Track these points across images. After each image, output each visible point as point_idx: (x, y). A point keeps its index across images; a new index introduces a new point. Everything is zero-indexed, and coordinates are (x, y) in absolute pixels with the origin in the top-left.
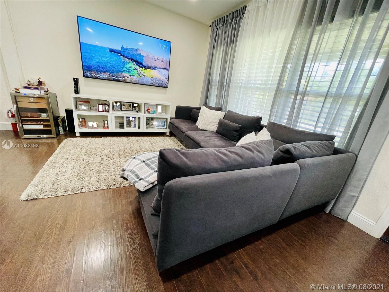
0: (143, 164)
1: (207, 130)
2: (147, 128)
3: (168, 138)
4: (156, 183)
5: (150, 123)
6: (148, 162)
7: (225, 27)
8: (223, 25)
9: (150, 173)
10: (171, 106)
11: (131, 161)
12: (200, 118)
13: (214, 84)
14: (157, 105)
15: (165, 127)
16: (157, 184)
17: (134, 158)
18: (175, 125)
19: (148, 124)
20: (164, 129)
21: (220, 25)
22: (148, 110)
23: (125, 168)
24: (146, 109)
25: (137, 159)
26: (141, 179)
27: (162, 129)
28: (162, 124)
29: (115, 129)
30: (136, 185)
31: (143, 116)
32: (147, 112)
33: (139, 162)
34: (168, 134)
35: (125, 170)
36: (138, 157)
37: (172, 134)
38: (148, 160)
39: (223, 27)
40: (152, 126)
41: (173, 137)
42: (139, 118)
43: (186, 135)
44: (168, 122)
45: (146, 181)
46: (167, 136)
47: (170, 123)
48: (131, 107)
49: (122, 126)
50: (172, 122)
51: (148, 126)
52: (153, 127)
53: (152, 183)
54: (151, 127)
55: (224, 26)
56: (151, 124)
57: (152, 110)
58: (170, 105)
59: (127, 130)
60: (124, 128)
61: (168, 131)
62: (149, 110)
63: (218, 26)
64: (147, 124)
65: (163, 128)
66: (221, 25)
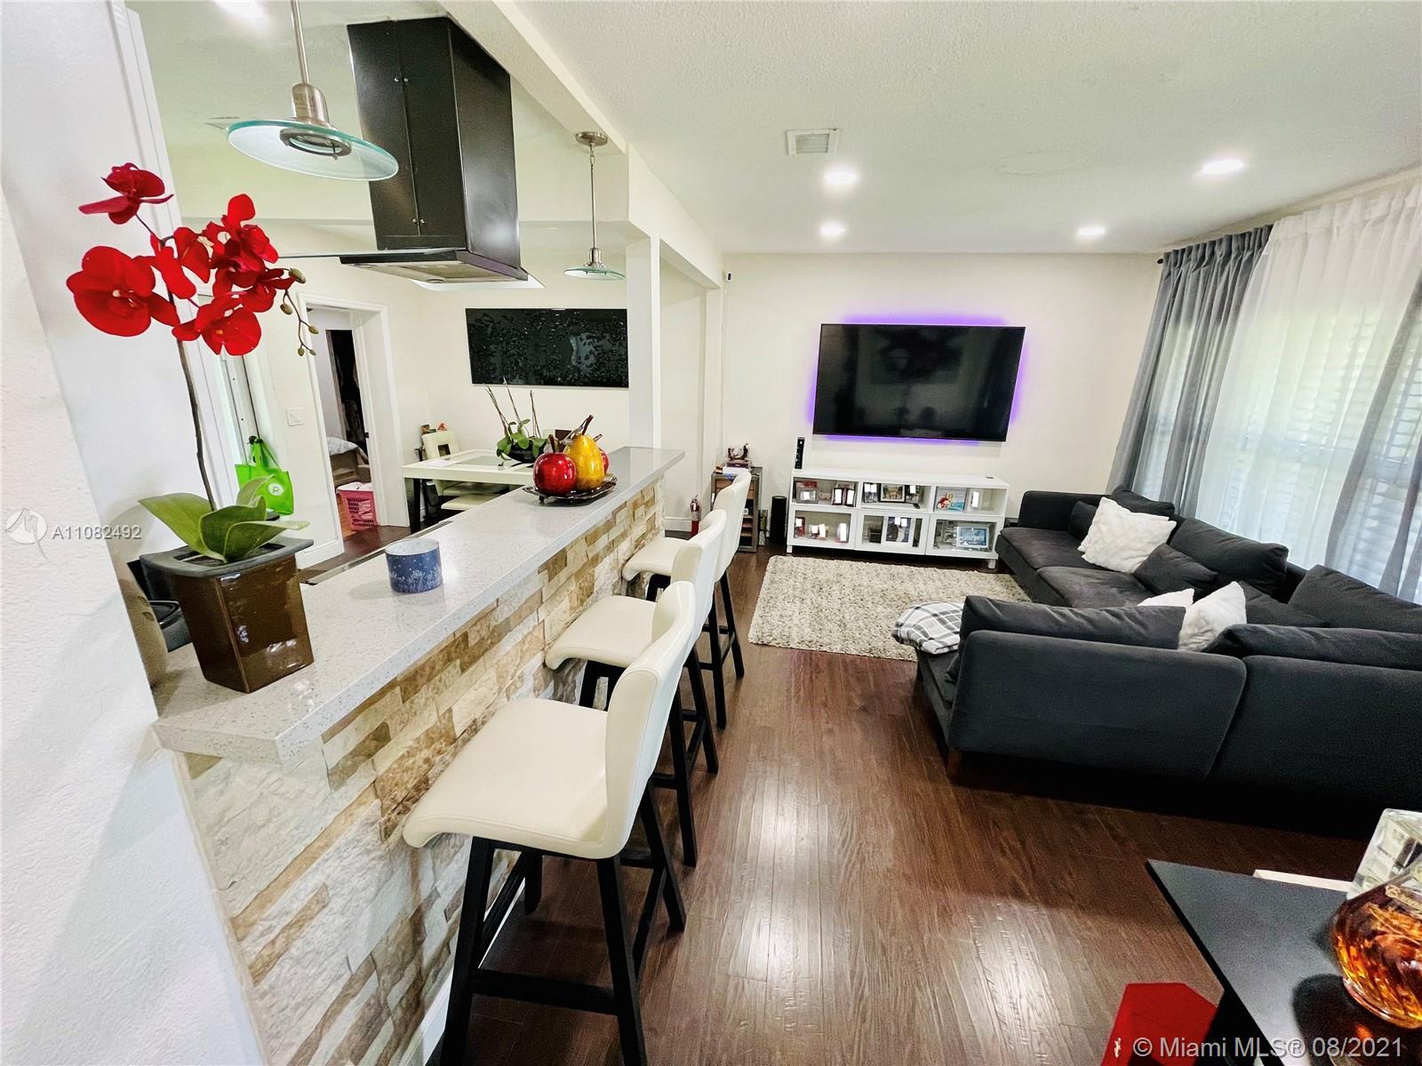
0: (934, 618)
1: (1110, 568)
2: (936, 545)
3: (992, 576)
4: (956, 648)
5: (944, 533)
6: (942, 616)
7: (1206, 272)
8: (1199, 266)
9: (945, 633)
10: (1007, 492)
11: (913, 612)
12: (1092, 529)
13: (1159, 428)
14: (967, 491)
15: (987, 546)
16: (956, 651)
17: (917, 608)
18: (1015, 544)
19: (940, 535)
20: (981, 550)
21: (1188, 267)
22: (942, 501)
23: (901, 621)
24: (939, 499)
25: (923, 610)
26: (931, 639)
27: (976, 549)
28: (978, 538)
29: (863, 542)
30: (924, 644)
31: (930, 515)
32: (940, 506)
33: (929, 615)
34: (992, 565)
35: (901, 625)
36: (923, 607)
37: (1002, 568)
38: (943, 613)
39: (1199, 273)
40: (948, 541)
41: (1007, 576)
42: (919, 521)
43: (1039, 575)
44: (997, 533)
45: (941, 642)
46: (990, 571)
47: (1002, 537)
48: (901, 494)
49: (874, 536)
50: (1006, 536)
51: (940, 539)
52: (951, 544)
53: (949, 647)
54: (948, 543)
55: (1203, 270)
56: (947, 534)
57: (954, 500)
58: (1005, 490)
59: (886, 546)
60: (880, 542)
61: (992, 556)
62: (946, 502)
63: (1182, 268)
64: (937, 534)
65: (979, 547)
66: (1192, 265)
